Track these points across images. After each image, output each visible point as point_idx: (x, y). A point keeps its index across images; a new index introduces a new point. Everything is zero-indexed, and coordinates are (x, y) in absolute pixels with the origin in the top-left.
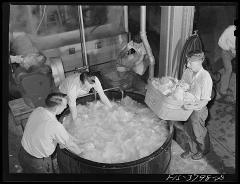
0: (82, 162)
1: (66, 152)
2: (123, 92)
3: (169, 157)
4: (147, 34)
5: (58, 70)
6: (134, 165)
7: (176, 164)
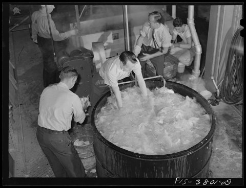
0: (118, 151)
1: (102, 140)
2: (165, 82)
3: (209, 152)
4: (195, 22)
5: (100, 55)
6: (171, 158)
7: (217, 160)
